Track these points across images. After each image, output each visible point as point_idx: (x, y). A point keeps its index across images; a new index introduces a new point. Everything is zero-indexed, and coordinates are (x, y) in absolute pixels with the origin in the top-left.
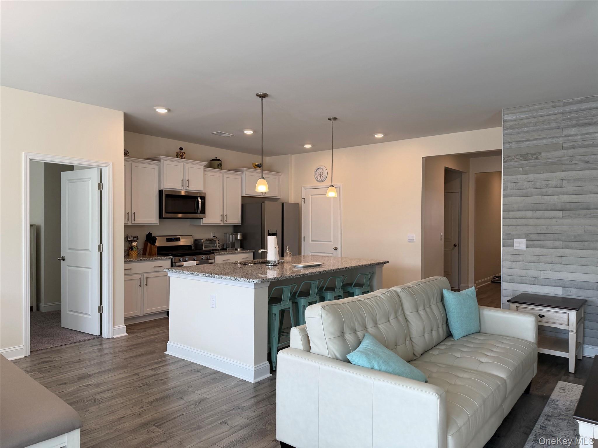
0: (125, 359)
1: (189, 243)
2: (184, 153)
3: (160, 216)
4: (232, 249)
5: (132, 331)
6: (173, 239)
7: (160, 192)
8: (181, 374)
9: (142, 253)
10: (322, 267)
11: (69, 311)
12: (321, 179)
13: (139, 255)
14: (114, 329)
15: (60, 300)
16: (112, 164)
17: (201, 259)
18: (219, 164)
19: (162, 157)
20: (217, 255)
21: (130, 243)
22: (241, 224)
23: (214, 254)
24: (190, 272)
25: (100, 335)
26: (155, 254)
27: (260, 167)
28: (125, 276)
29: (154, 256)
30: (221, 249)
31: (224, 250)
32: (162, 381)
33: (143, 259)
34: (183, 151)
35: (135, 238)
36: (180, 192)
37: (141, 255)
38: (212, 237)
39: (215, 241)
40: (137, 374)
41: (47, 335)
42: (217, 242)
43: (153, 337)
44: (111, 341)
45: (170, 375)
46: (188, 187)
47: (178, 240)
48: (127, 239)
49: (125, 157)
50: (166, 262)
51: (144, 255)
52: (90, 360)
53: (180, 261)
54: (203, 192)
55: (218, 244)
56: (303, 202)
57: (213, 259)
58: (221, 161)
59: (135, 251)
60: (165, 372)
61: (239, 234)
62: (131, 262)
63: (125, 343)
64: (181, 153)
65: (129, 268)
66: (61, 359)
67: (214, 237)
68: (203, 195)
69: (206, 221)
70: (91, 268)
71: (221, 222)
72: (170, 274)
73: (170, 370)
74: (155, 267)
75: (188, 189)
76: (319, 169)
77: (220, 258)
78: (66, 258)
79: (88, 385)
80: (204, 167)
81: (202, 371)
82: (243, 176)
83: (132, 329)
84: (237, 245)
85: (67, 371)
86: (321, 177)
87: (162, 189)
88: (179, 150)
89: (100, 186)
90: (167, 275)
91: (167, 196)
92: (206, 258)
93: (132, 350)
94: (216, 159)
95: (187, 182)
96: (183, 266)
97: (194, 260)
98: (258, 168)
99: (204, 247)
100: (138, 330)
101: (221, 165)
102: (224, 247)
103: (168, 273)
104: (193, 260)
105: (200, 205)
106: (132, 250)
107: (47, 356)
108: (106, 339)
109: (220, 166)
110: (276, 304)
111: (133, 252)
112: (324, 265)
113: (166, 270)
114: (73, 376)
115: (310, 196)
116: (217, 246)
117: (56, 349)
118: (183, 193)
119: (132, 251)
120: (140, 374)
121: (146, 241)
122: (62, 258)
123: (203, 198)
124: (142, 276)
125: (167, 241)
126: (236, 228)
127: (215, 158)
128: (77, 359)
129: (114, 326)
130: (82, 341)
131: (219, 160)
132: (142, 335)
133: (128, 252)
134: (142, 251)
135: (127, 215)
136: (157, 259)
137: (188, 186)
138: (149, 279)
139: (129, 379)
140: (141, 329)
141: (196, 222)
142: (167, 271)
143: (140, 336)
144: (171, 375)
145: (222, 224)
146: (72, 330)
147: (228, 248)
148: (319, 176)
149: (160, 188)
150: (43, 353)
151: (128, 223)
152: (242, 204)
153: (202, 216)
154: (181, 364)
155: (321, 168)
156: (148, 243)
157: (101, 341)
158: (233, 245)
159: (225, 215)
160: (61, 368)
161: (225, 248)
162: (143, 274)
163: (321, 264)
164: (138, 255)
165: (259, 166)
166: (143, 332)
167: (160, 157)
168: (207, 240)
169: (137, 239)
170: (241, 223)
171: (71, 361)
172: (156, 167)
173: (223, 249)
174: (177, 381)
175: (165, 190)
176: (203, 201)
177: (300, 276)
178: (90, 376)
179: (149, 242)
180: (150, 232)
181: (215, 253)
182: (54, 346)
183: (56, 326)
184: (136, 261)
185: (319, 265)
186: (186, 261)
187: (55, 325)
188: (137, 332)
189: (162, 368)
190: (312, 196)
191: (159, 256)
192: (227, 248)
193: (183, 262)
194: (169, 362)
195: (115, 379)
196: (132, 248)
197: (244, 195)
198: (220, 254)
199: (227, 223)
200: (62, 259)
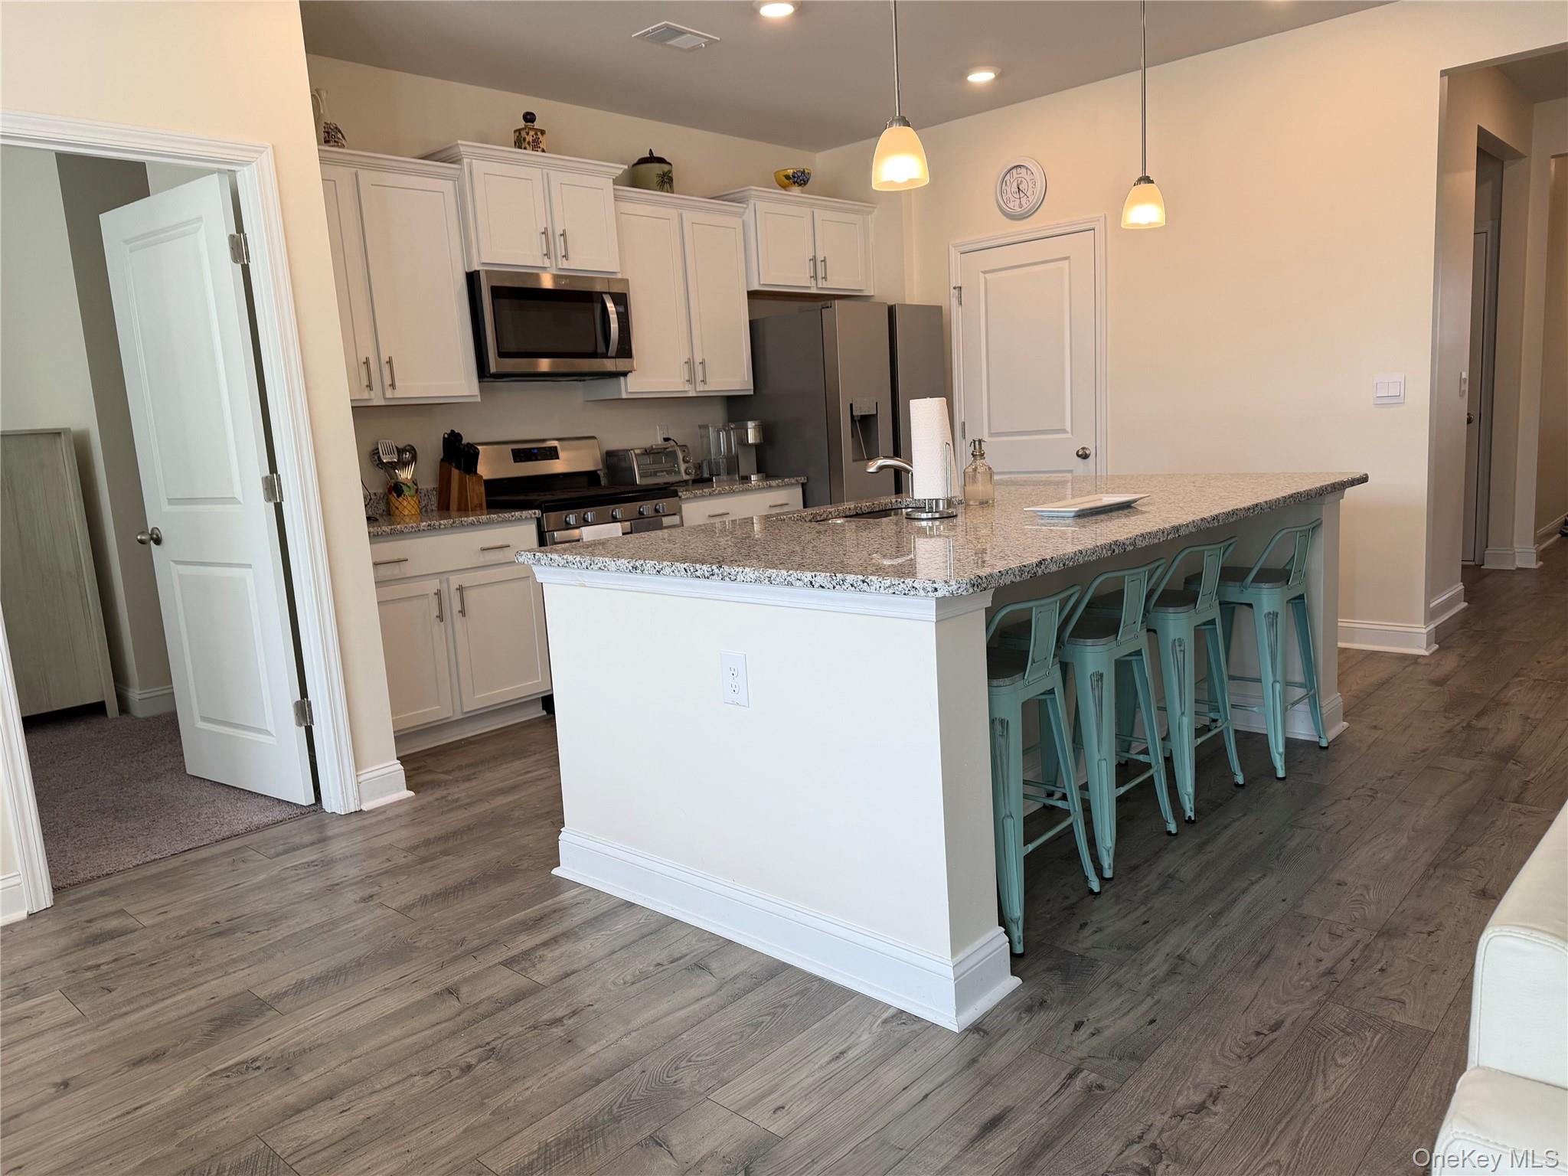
0: (404, 910)
1: (588, 467)
2: (539, 133)
3: (483, 371)
4: (729, 477)
5: (428, 777)
6: (536, 451)
7: (472, 278)
8: (633, 983)
9: (436, 505)
10: (1143, 513)
11: (205, 719)
12: (1021, 206)
13: (426, 511)
14: (360, 780)
15: (168, 679)
16: (270, 151)
17: (638, 516)
18: (664, 174)
19: (465, 147)
20: (687, 498)
21: (392, 471)
22: (752, 393)
23: (677, 496)
24: (623, 562)
25: (314, 802)
26: (481, 505)
27: (800, 185)
28: (376, 587)
29: (478, 513)
30: (695, 481)
31: (705, 484)
32: (557, 1031)
33: (440, 524)
34: (537, 125)
35: (407, 455)
36: (537, 277)
37: (432, 510)
38: (660, 441)
39: (674, 453)
40: (451, 991)
41: (134, 809)
42: (680, 456)
43: (502, 800)
44: (355, 823)
45: (588, 994)
46: (567, 259)
47: (552, 454)
48: (376, 457)
49: (321, 147)
50: (520, 531)
51: (442, 510)
52: (274, 920)
53: (568, 526)
54: (619, 276)
55: (685, 461)
56: (954, 302)
57: (675, 514)
58: (670, 164)
59: (409, 499)
60: (567, 975)
61: (751, 424)
62: (393, 534)
63: (404, 833)
64: (532, 133)
65: (396, 558)
66: (162, 918)
67: (666, 440)
68: (616, 289)
69: (634, 385)
70: (250, 566)
71: (687, 387)
72: (541, 574)
73: (585, 962)
74: (484, 550)
75: (565, 264)
76: (1014, 171)
77: (696, 510)
78: (164, 535)
79: (250, 1065)
80: (614, 184)
81: (714, 965)
82: (749, 215)
83: (430, 772)
84: (747, 463)
85: (173, 984)
86: (1024, 200)
87: (477, 269)
88: (522, 124)
89: (239, 249)
90: (530, 576)
91: (496, 292)
92: (652, 513)
93: (430, 864)
94: (652, 159)
95: (560, 241)
96: (578, 540)
97: (615, 520)
98: (796, 191)
99: (641, 476)
100: (447, 773)
101: (671, 179)
102: (702, 473)
103: (535, 569)
104: (611, 519)
105: (614, 326)
106: (399, 496)
107: (111, 909)
108: (337, 820)
109: (666, 182)
110: (1007, 681)
111: (405, 503)
112: (1148, 504)
113: (525, 558)
114: (194, 1008)
115: (982, 275)
116: (683, 471)
117: (153, 870)
118: (547, 282)
119: (401, 499)
120: (465, 990)
121: (442, 460)
122: (151, 535)
123: (621, 299)
124: (445, 585)
125: (515, 462)
126: (735, 406)
127: (649, 156)
128: (222, 916)
129: (361, 770)
130: (249, 832)
131: (661, 161)
132: (464, 794)
133: (388, 504)
134: (434, 499)
135: (364, 368)
136: (489, 523)
137: (565, 256)
138: (468, 594)
139: (415, 1024)
140: (460, 768)
141: (605, 389)
142: (530, 562)
143: (457, 800)
144: (590, 990)
145: (692, 394)
146: (222, 784)
147: (718, 475)
148: (1012, 199)
149: (470, 262)
150: (102, 893)
151: (373, 396)
152: (751, 322)
153: (620, 364)
154: (623, 925)
155: (1020, 166)
156: (451, 470)
157: (321, 827)
158: (732, 466)
159: (698, 360)
160: (154, 969)
161: (708, 476)
162: (444, 577)
163: (1135, 501)
164: (424, 512)
165: (800, 179)
166: (467, 779)
167: (457, 145)
168: (648, 452)
169: (414, 458)
170: (752, 387)
171: (198, 931)
172: (447, 186)
173: (701, 481)
174: (622, 1029)
175: (487, 271)
176: (622, 309)
177: (1109, 553)
178: (263, 1006)
179: (454, 465)
180: (452, 431)
181: (680, 494)
182: (148, 859)
183: (172, 769)
184: (418, 532)
185: (1126, 507)
186: (586, 523)
187: (169, 766)
188: (446, 782)
189: (549, 954)
190: (987, 275)
191: (493, 510)
192: (712, 475)
193: (578, 528)
194: (577, 919)
195: (362, 1023)
196: (397, 489)
197: (756, 287)
198: (695, 497)
199: (707, 388)
200: (152, 539)
